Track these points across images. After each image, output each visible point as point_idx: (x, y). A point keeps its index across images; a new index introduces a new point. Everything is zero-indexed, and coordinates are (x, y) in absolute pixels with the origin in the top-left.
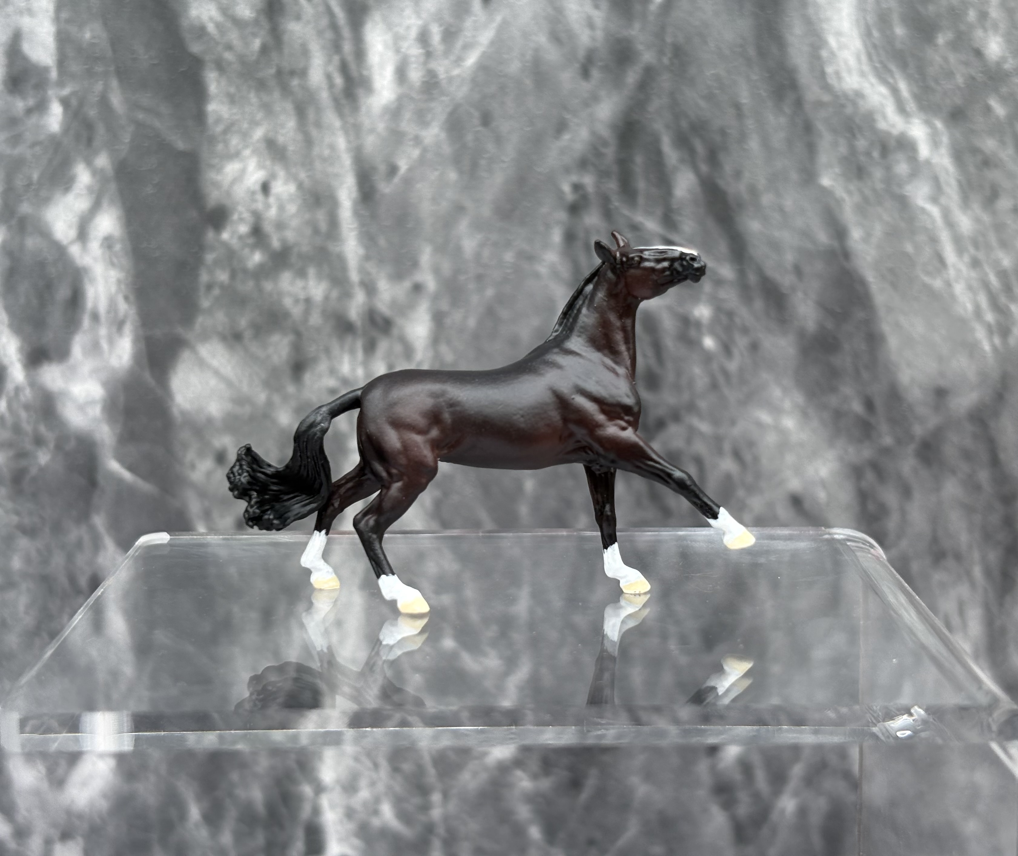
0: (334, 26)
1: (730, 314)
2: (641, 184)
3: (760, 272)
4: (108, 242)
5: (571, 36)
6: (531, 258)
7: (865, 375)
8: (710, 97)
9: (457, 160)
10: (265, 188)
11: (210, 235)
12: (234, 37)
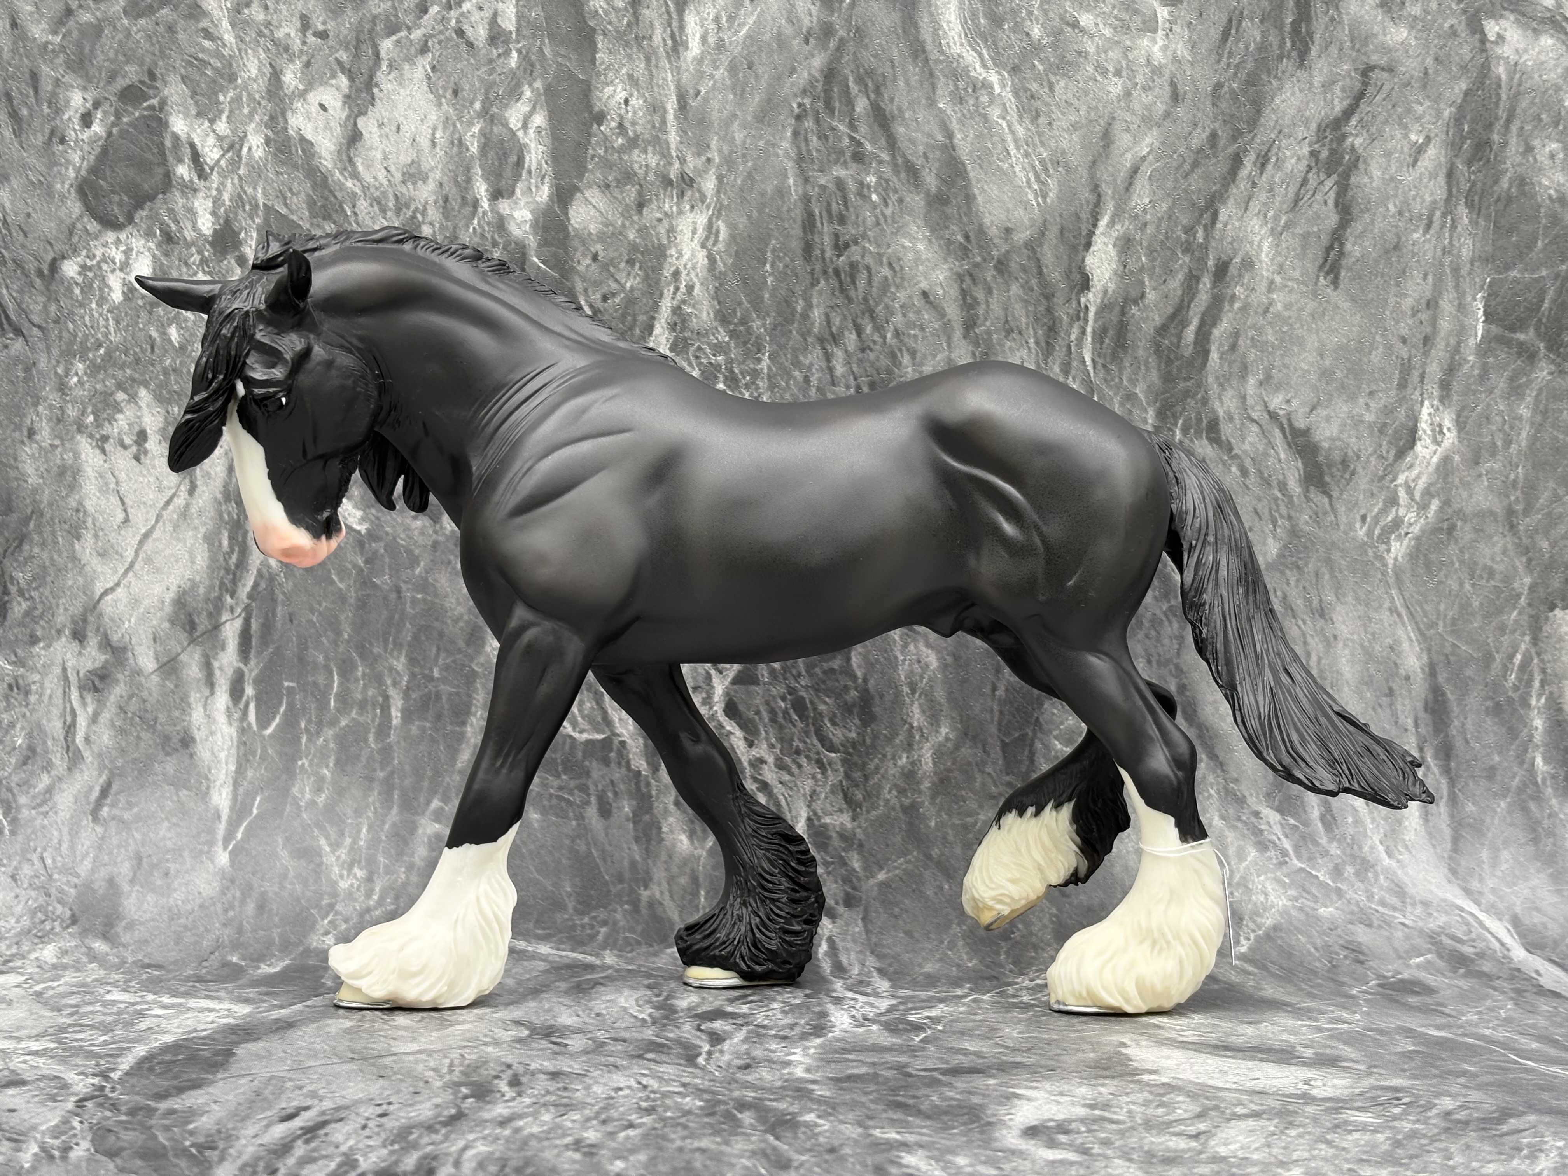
0: (668, 12)
1: (887, 181)
2: (837, 104)
3: (904, 156)
4: (539, 130)
5: (799, 20)
6: (774, 145)
7: (965, 219)
8: (875, 56)
9: (733, 89)
10: (626, 102)
11: (595, 126)
12: (613, 17)
